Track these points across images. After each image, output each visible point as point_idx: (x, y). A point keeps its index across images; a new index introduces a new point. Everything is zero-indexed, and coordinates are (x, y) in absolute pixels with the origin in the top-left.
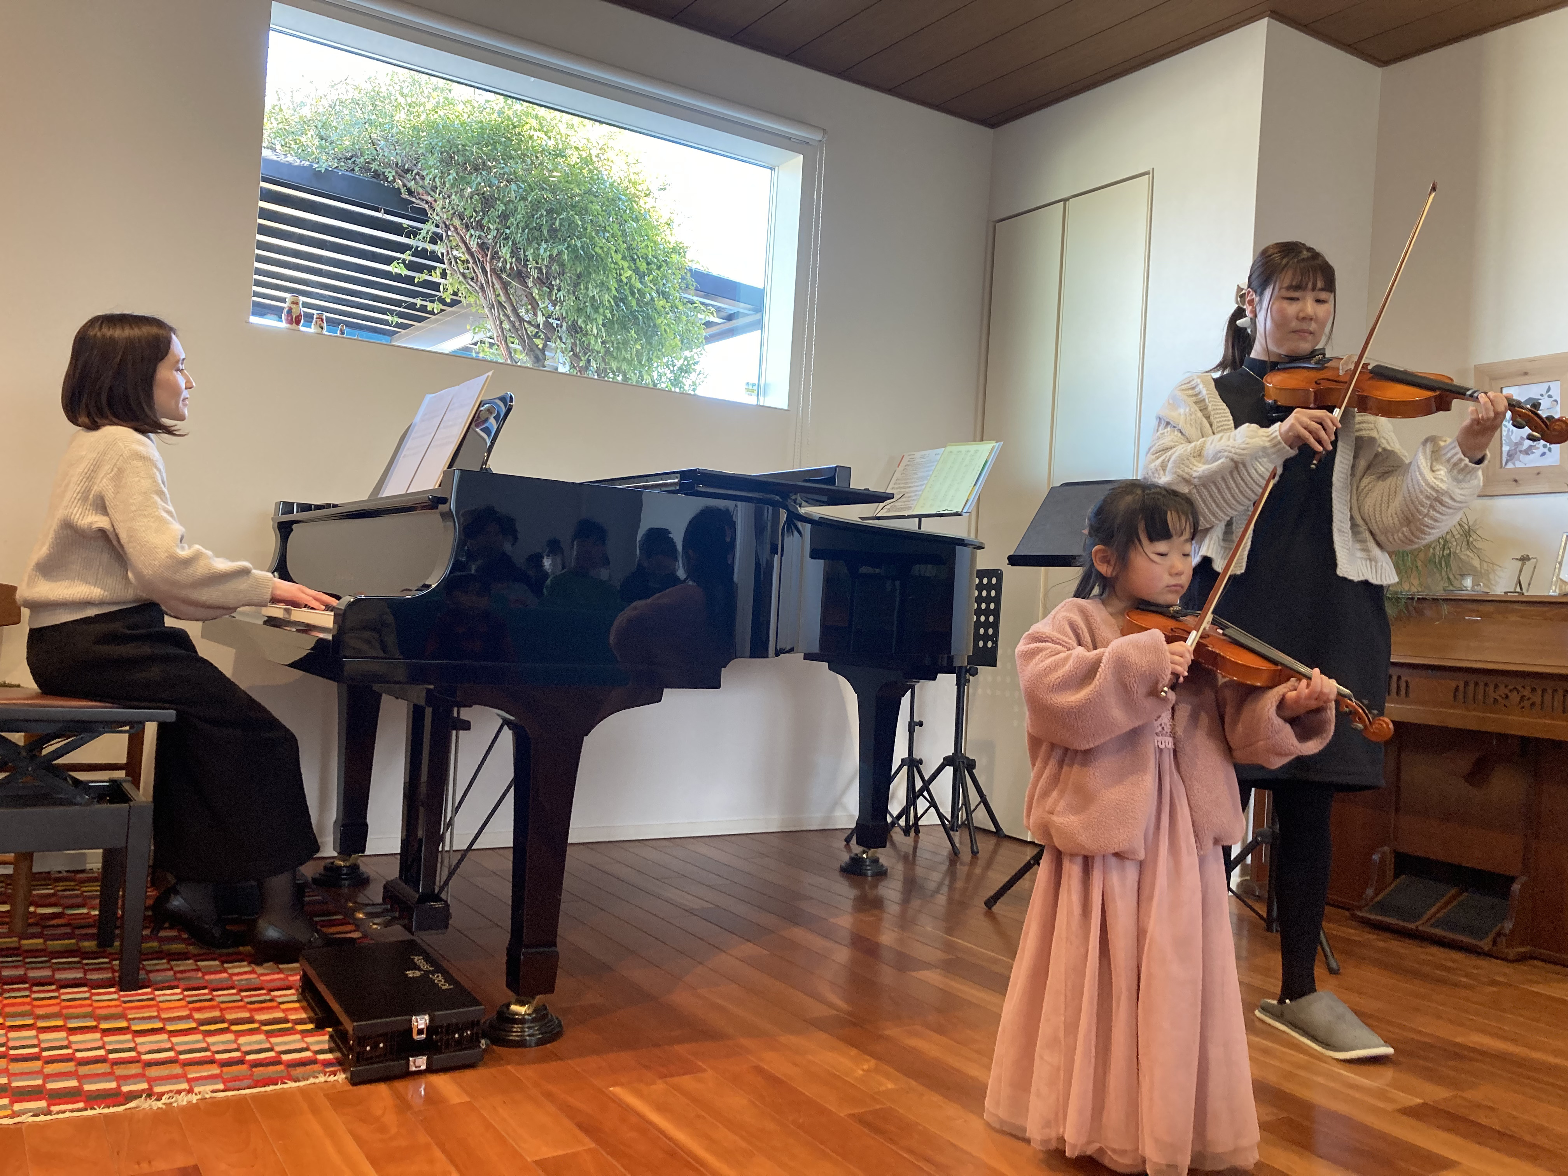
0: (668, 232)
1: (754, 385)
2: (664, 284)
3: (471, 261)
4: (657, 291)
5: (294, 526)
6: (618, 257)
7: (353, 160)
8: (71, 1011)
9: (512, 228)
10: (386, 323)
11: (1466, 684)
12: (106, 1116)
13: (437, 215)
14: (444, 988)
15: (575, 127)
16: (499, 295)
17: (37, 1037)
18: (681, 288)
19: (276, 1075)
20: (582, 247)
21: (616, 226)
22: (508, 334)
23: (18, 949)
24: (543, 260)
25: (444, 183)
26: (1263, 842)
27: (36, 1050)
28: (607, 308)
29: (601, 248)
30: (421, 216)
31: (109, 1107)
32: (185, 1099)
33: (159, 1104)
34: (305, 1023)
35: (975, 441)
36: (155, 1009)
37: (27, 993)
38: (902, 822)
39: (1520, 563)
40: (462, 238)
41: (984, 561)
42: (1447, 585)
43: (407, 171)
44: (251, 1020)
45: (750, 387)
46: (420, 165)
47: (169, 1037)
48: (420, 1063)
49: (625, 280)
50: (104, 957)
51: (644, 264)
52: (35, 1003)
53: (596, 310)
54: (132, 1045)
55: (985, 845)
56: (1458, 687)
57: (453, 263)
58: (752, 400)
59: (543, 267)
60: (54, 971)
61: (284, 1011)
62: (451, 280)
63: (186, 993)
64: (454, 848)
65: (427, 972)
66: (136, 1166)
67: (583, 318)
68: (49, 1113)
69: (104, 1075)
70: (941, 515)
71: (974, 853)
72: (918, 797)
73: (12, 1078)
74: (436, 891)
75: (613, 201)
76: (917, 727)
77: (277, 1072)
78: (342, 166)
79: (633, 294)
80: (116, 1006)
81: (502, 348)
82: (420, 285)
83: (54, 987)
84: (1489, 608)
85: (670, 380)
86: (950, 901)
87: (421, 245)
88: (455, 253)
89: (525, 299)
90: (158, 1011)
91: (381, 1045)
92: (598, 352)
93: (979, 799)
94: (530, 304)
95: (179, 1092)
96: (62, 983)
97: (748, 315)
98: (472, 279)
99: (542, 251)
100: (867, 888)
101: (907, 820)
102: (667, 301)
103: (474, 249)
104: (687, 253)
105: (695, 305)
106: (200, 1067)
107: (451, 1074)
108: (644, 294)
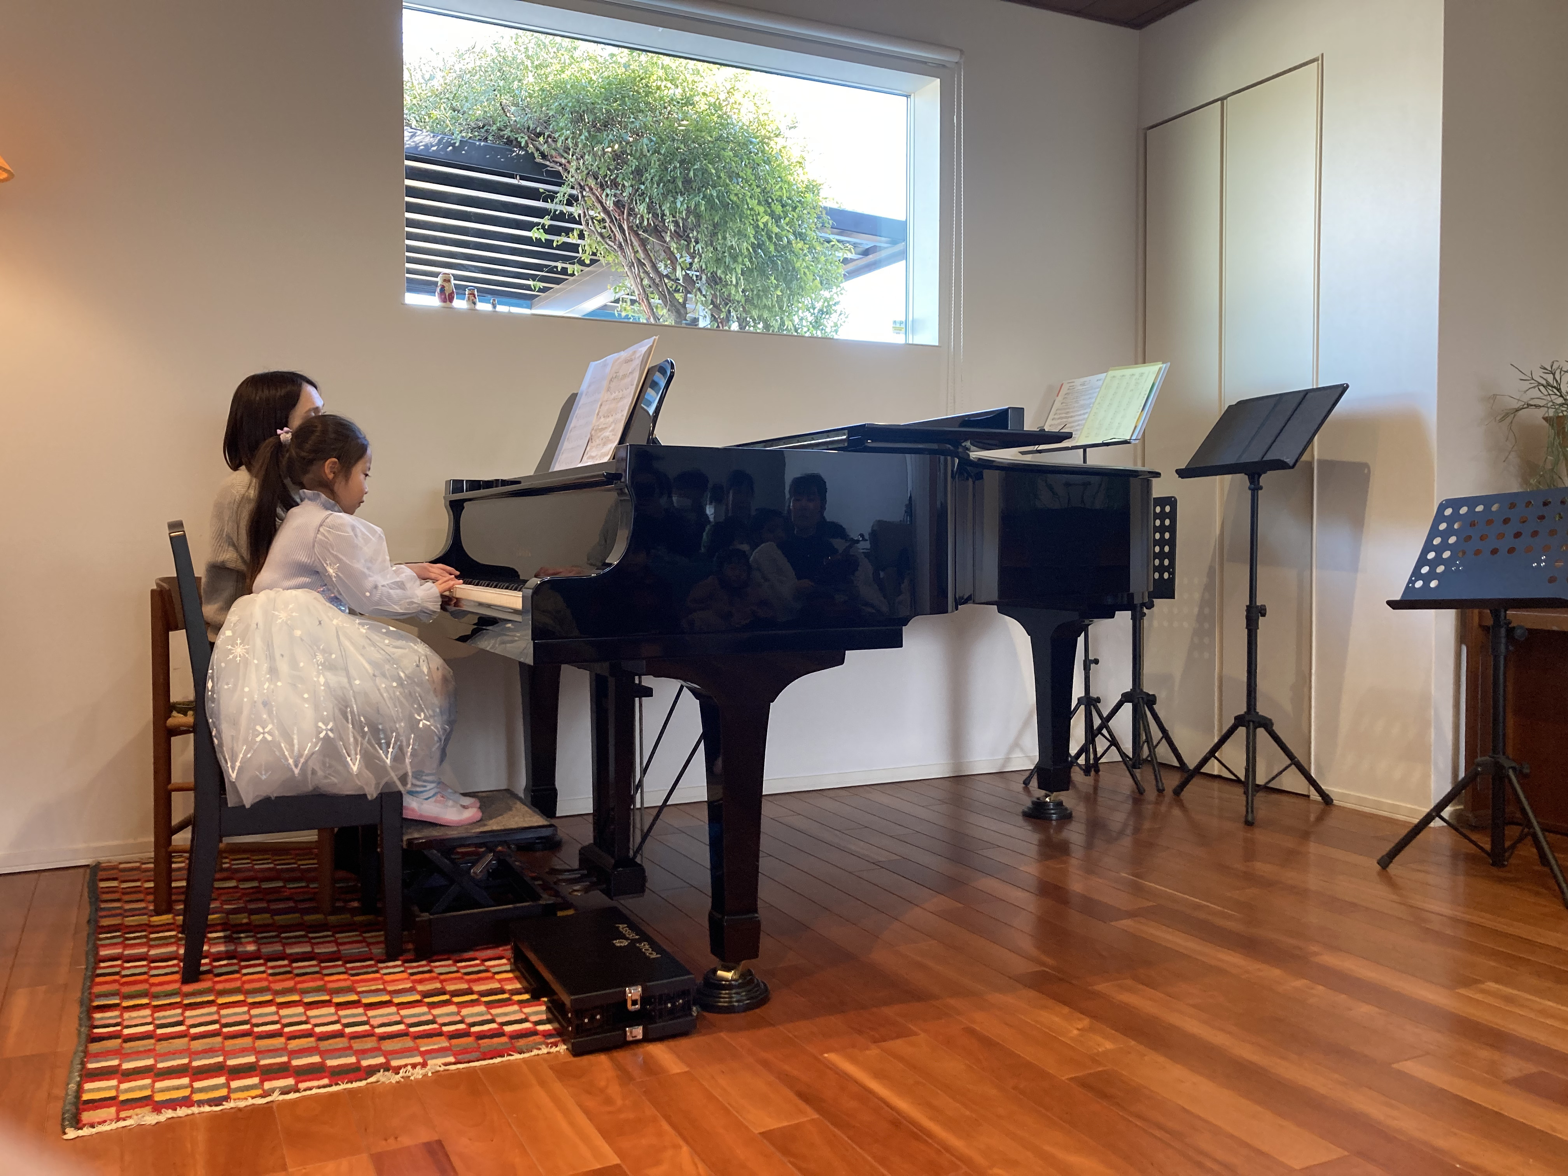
0: (800, 171)
1: (901, 323)
2: (799, 225)
3: (608, 221)
4: (794, 234)
5: (465, 504)
6: (753, 203)
7: (485, 128)
8: (305, 985)
9: (648, 183)
10: (528, 288)
12: (350, 1091)
13: (572, 177)
14: (652, 957)
15: (701, 72)
16: (638, 252)
17: (277, 1013)
18: (817, 228)
19: (501, 1047)
20: (718, 197)
21: (749, 171)
22: (648, 290)
23: (249, 924)
24: (681, 213)
25: (577, 143)
26: (1482, 772)
27: (278, 1026)
28: (745, 257)
29: (736, 195)
30: (556, 179)
31: (352, 1082)
32: (421, 1072)
33: (398, 1078)
34: (521, 994)
35: (1136, 363)
36: (380, 982)
37: (263, 969)
38: (1082, 761)
40: (597, 198)
41: (1159, 489)
43: (539, 135)
44: (470, 992)
45: (898, 325)
46: (550, 127)
47: (398, 1010)
48: (638, 1032)
49: (762, 226)
50: (326, 930)
51: (780, 207)
52: (272, 978)
53: (735, 259)
54: (365, 1019)
55: (1170, 782)
57: (590, 223)
58: (900, 339)
59: (681, 221)
60: (284, 945)
61: (500, 981)
62: (589, 241)
63: (407, 965)
65: (633, 941)
66: (384, 1142)
67: (722, 269)
68: (297, 1090)
69: (344, 1049)
70: (1107, 445)
71: (1161, 791)
72: (1096, 736)
73: (260, 1056)
74: (631, 853)
75: (744, 145)
76: (1093, 666)
77: (502, 1044)
78: (475, 136)
79: (770, 239)
80: (345, 979)
81: (644, 307)
82: (558, 248)
83: (286, 962)
85: (811, 323)
86: (1137, 842)
87: (559, 208)
88: (591, 213)
89: (663, 254)
90: (383, 984)
91: (598, 1017)
92: (738, 302)
93: (1161, 735)
94: (669, 259)
95: (414, 1066)
96: (293, 958)
97: (886, 248)
98: (610, 238)
99: (679, 205)
100: (1052, 831)
101: (1087, 759)
102: (805, 243)
103: (611, 208)
104: (821, 191)
105: (832, 243)
106: (430, 1040)
107: (666, 1043)
108: (781, 238)
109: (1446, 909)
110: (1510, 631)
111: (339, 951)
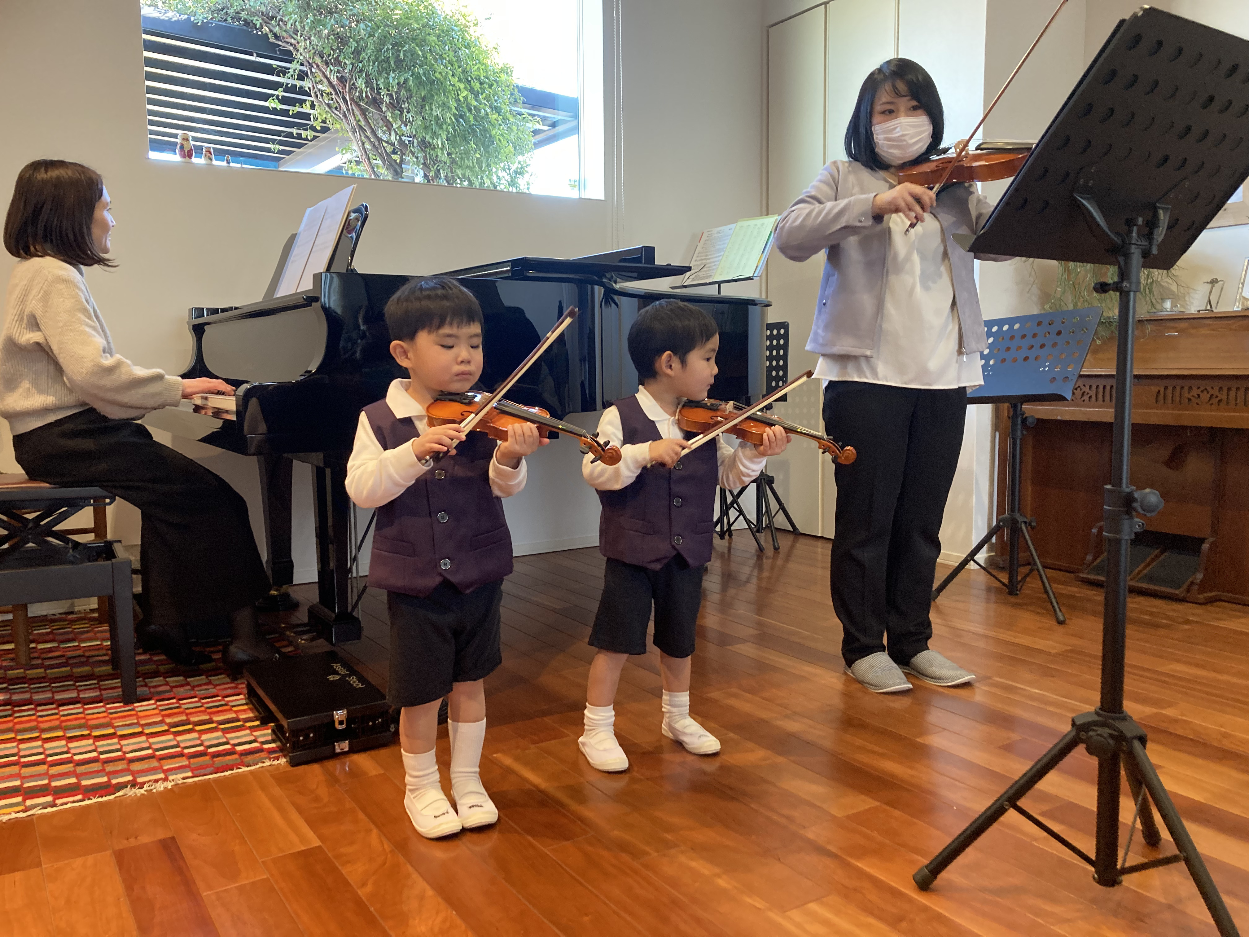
0: (495, 55)
1: (575, 181)
2: (496, 101)
3: (333, 93)
4: (491, 107)
5: (206, 327)
6: (455, 80)
7: (225, 11)
8: (69, 723)
9: (365, 62)
10: (268, 150)
11: (1166, 388)
12: (101, 803)
13: (301, 55)
14: (358, 687)
16: (359, 121)
17: (42, 746)
18: (510, 103)
19: (232, 763)
20: (424, 74)
21: (451, 54)
22: (370, 153)
23: (24, 677)
24: (393, 87)
25: (304, 26)
26: (1004, 527)
27: (42, 756)
28: (449, 125)
29: (440, 73)
30: (288, 57)
31: (102, 797)
32: (162, 786)
33: (142, 791)
34: (253, 721)
35: (760, 215)
36: (135, 717)
37: (33, 712)
38: (718, 529)
39: (1210, 286)
40: (324, 73)
41: (773, 316)
42: (1150, 307)
43: (272, 18)
44: (210, 721)
45: (573, 183)
46: (281, 12)
47: (147, 739)
48: (345, 746)
49: (462, 99)
50: (92, 680)
51: (478, 84)
52: (40, 719)
53: (441, 127)
54: (118, 747)
55: (784, 542)
56: (1159, 391)
57: (319, 96)
58: (573, 194)
59: (394, 94)
60: (53, 693)
61: (236, 712)
62: (319, 111)
63: (158, 703)
64: (361, 574)
65: (345, 676)
66: (125, 841)
67: (430, 134)
68: (55, 805)
69: (98, 772)
70: (736, 281)
71: (776, 549)
72: (730, 508)
73: (24, 780)
74: (350, 609)
75: (447, 32)
77: (233, 760)
78: (216, 18)
79: (470, 110)
80: (104, 717)
81: (367, 165)
82: (293, 116)
83: (54, 706)
84: (1183, 325)
85: (508, 182)
86: (759, 588)
87: (291, 82)
88: (320, 86)
89: (381, 122)
90: (137, 719)
91: (311, 735)
92: (445, 163)
93: (779, 507)
94: (386, 126)
95: (157, 781)
96: (60, 703)
97: (569, 121)
98: (336, 108)
99: (391, 80)
101: (722, 527)
102: (499, 115)
103: (335, 83)
104: (513, 73)
105: (524, 116)
106: (173, 760)
107: (368, 753)
108: (480, 110)
109: (980, 629)
110: (1024, 420)
111: (101, 695)
